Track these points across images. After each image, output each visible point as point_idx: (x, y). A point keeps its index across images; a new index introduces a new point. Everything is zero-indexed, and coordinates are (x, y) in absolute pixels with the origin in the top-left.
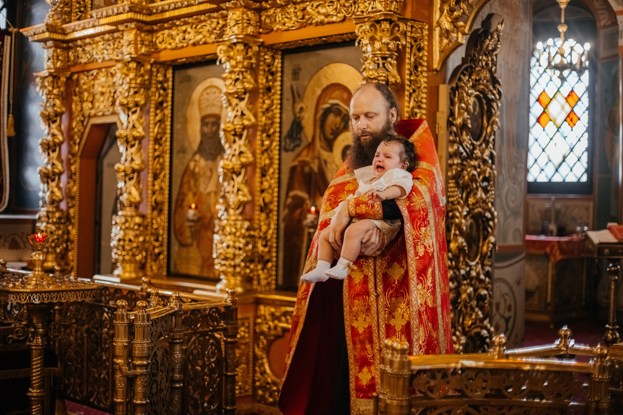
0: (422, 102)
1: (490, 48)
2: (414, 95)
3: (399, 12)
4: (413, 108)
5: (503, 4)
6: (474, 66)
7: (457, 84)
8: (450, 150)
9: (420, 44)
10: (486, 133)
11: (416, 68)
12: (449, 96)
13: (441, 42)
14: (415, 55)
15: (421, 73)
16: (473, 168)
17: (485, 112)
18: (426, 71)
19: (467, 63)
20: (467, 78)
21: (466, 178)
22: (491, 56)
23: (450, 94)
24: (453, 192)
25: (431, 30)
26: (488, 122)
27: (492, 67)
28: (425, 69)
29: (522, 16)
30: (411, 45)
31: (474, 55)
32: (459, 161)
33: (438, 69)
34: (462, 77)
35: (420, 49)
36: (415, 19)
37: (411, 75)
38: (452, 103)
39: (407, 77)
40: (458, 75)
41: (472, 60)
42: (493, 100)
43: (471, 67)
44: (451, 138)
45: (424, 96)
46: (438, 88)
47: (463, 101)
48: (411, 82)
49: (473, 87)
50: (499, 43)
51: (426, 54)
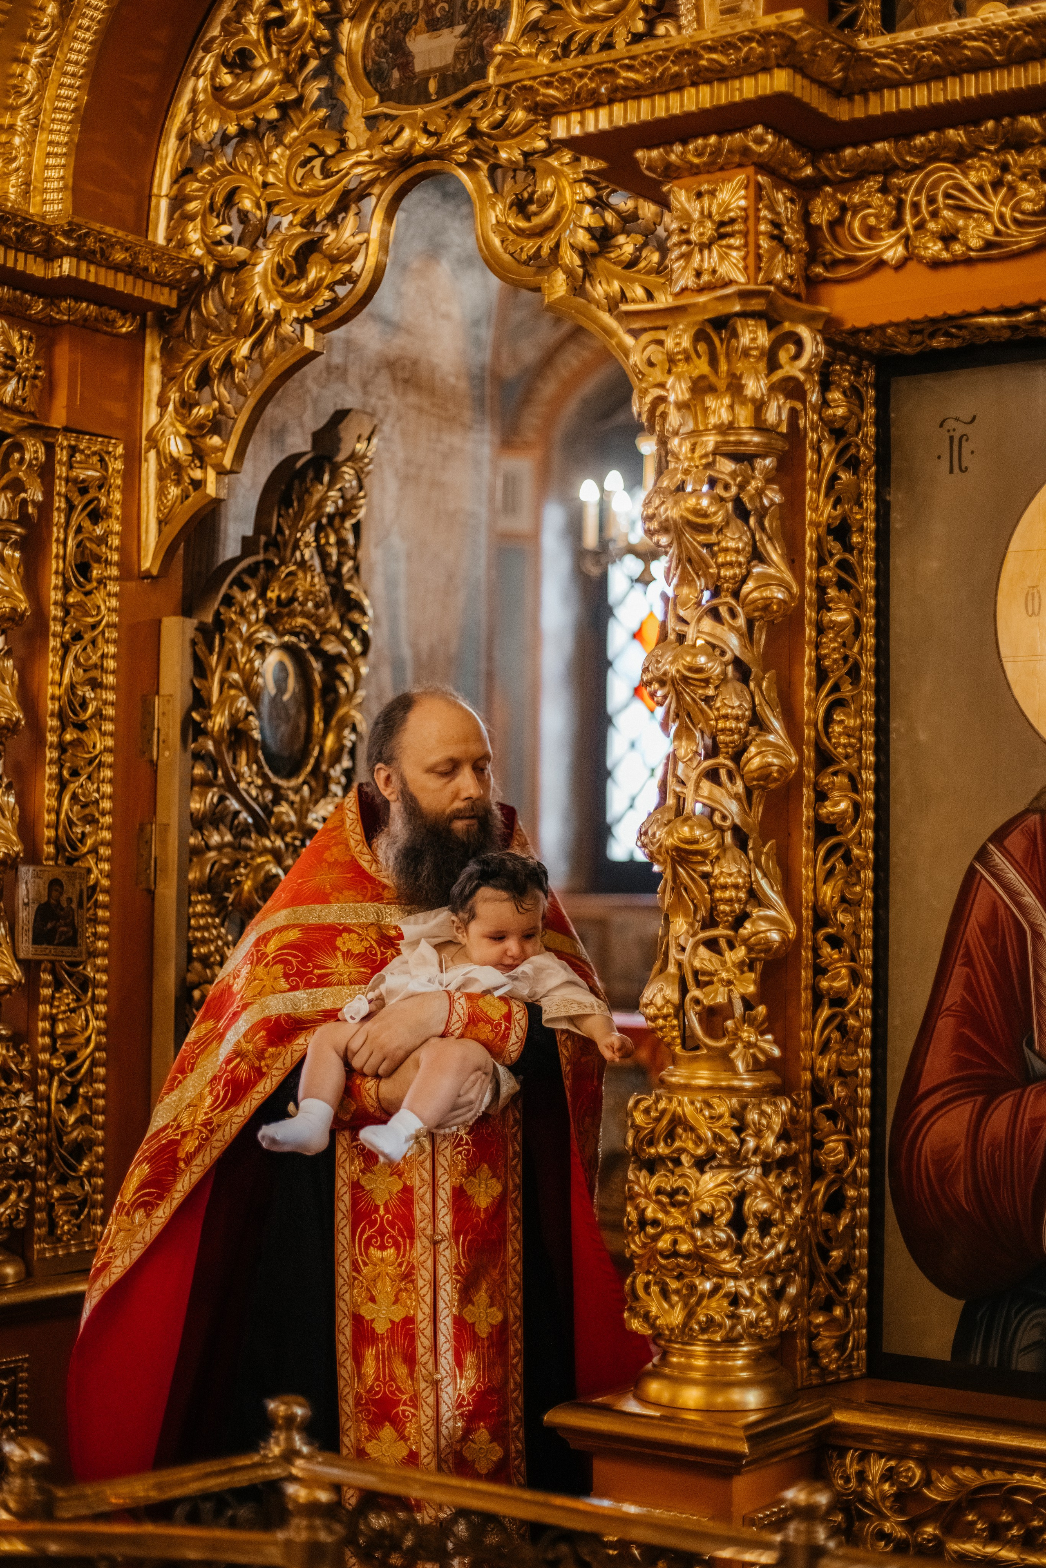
0: (104, 670)
1: (330, 509)
2: (76, 649)
3: (30, 406)
4: (72, 687)
5: (406, 381)
6: (277, 562)
7: (218, 614)
8: (196, 805)
9: (97, 499)
10: (321, 752)
11: (84, 569)
12: (188, 650)
13: (161, 492)
14: (79, 530)
15: (101, 582)
16: (270, 857)
17: (316, 694)
18: (116, 579)
19: (258, 553)
20: (252, 596)
21: (247, 886)
22: (337, 532)
23: (194, 643)
24: (206, 928)
25: (133, 460)
26: (327, 719)
27: (340, 564)
28: (114, 572)
29: (467, 415)
30: (68, 501)
31: (280, 530)
32: (228, 838)
33: (155, 572)
34: (237, 593)
35: (96, 516)
36: (79, 427)
37: (66, 588)
38: (201, 669)
39: (55, 596)
40: (224, 589)
41: (273, 544)
42: (339, 659)
43: (269, 564)
44: (198, 771)
45: (112, 649)
46: (157, 626)
47: (234, 666)
48: (67, 613)
49: (270, 620)
50: (361, 494)
51: (117, 527)
